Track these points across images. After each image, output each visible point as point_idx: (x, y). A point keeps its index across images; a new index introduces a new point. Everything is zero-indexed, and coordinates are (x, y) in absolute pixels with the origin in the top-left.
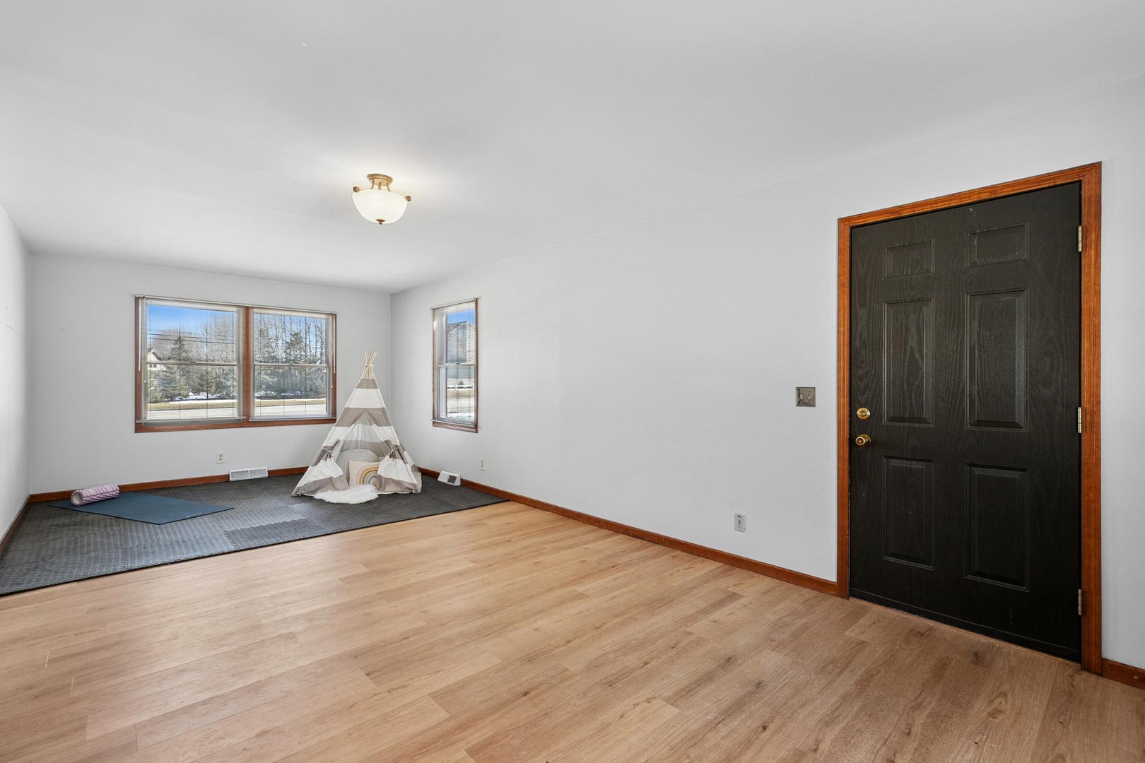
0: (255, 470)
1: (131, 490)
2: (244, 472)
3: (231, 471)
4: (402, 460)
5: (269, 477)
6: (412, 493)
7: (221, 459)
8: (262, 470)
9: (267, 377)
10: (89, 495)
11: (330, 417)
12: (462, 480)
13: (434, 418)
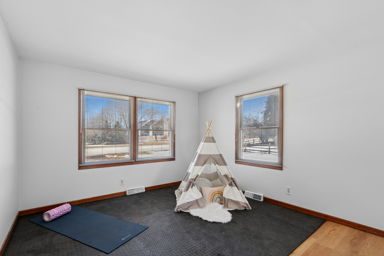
0: (139, 188)
1: (76, 204)
2: (134, 189)
3: (127, 189)
4: (236, 187)
5: (145, 191)
6: (246, 209)
7: (122, 183)
8: (142, 188)
9: (108, 137)
10: (54, 214)
11: (172, 157)
12: (265, 198)
13: (236, 159)
